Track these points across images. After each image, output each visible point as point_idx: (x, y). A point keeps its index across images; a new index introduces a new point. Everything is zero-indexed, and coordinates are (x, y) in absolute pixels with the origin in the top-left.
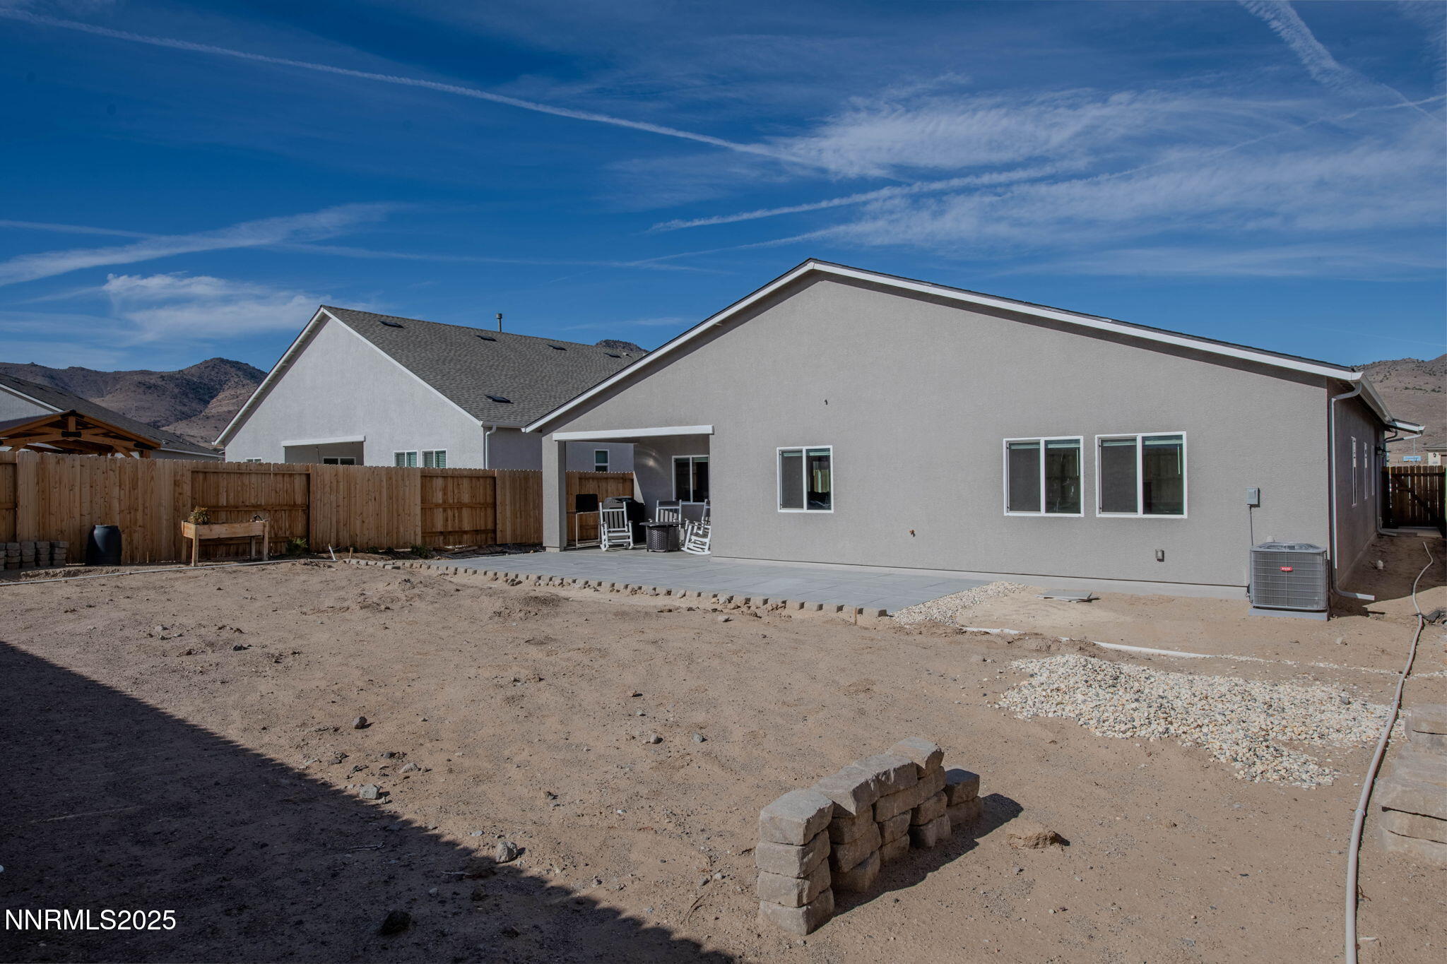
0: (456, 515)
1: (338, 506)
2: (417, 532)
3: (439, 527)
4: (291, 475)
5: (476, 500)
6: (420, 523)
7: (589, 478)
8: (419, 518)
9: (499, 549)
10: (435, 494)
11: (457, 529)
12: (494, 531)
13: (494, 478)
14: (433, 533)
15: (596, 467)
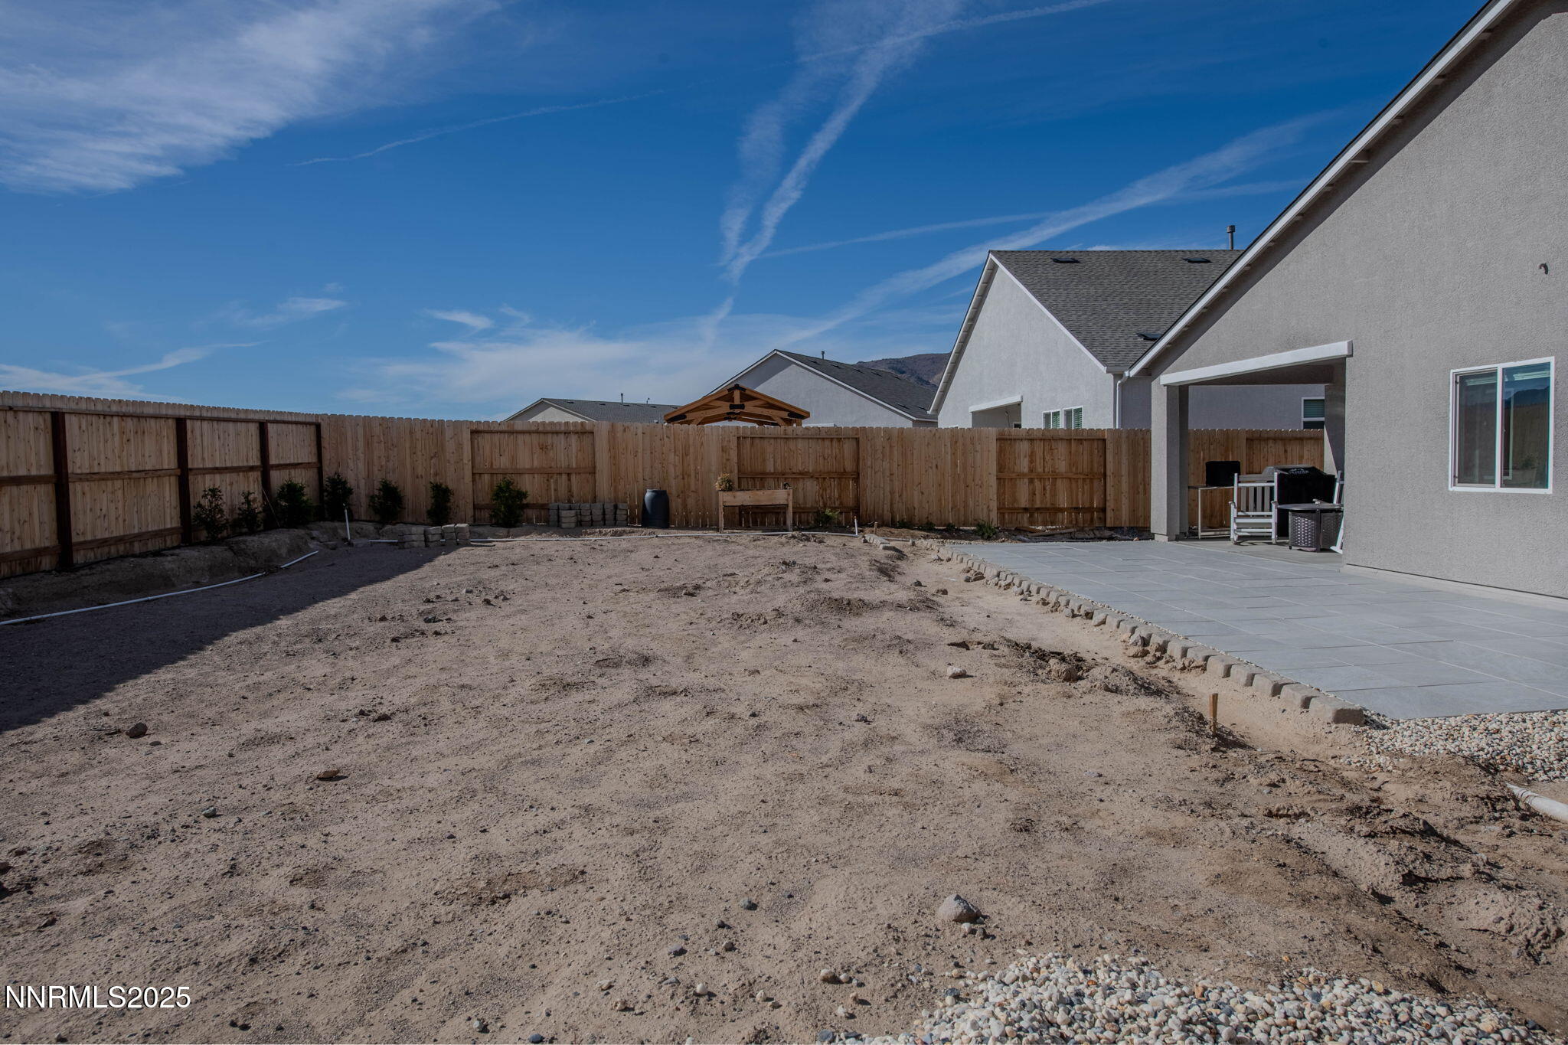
0: (1048, 488)
1: (892, 474)
2: (991, 508)
3: (1023, 501)
4: (839, 440)
5: (1077, 468)
6: (995, 496)
7: (1268, 439)
8: (994, 489)
9: (1108, 533)
10: (1017, 461)
11: (1048, 505)
12: (1104, 510)
13: (1104, 440)
14: (1015, 509)
15: (1305, 423)
